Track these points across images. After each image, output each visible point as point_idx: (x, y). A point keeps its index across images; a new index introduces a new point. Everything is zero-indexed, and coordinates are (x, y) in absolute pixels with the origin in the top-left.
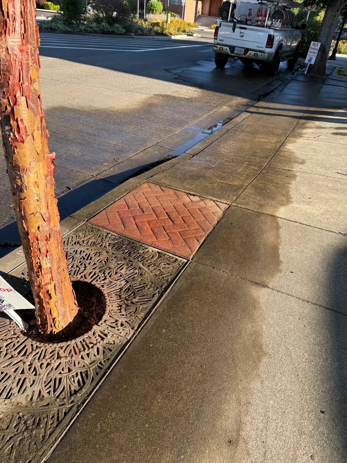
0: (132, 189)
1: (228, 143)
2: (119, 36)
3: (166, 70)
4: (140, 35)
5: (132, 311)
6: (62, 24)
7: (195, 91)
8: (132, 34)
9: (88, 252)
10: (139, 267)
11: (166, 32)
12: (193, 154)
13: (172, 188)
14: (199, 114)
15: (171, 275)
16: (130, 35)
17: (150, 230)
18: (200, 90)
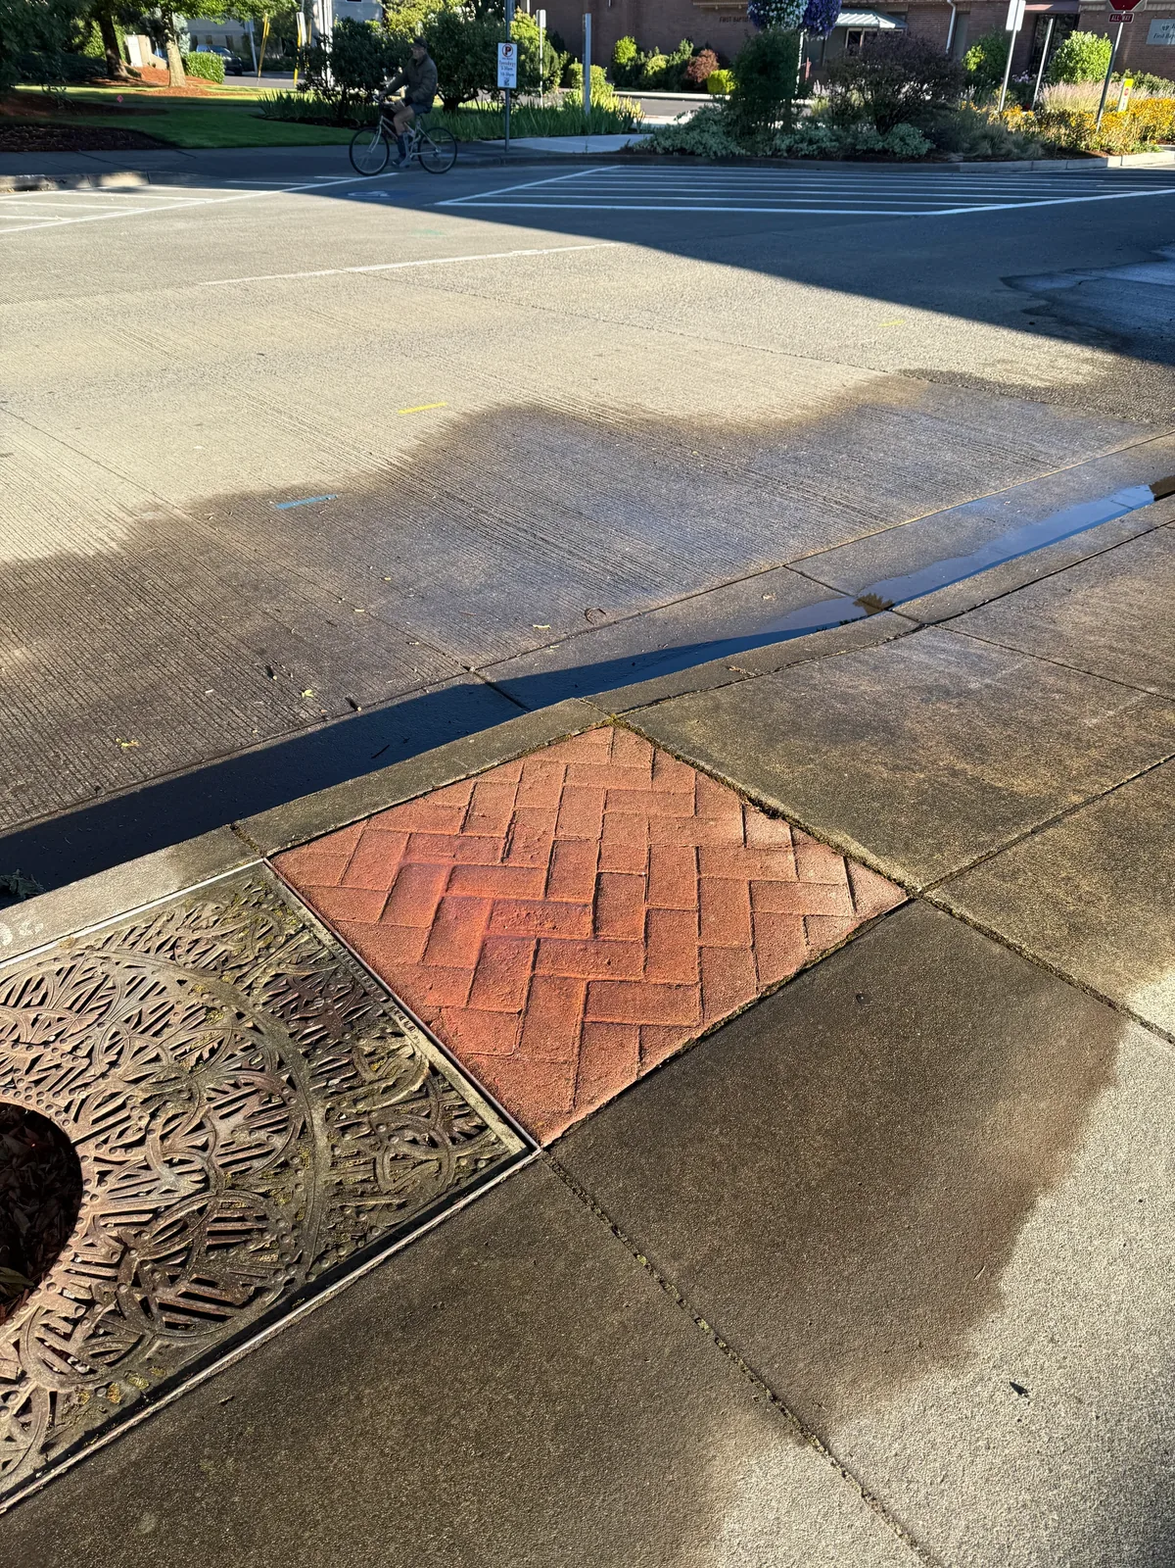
0: (535, 744)
1: (1112, 587)
2: (905, 165)
3: (1008, 281)
4: (986, 158)
5: (114, 1346)
6: (721, 135)
7: (1086, 361)
8: (954, 156)
9: (173, 995)
10: (304, 1125)
11: (1090, 142)
12: (925, 620)
13: (698, 767)
14: (1053, 451)
15: (401, 1206)
16: (947, 161)
17: (477, 945)
18: (1109, 358)
